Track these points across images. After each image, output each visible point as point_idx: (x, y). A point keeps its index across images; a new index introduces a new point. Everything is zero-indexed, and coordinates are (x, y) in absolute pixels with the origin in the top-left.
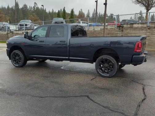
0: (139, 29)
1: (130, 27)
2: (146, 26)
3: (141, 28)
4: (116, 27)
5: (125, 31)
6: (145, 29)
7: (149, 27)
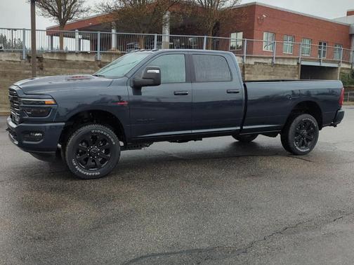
0: (81, 64)
1: (59, 60)
2: (94, 60)
3: (84, 64)
4: (24, 58)
5: (47, 69)
6: (93, 67)
7: (99, 63)
